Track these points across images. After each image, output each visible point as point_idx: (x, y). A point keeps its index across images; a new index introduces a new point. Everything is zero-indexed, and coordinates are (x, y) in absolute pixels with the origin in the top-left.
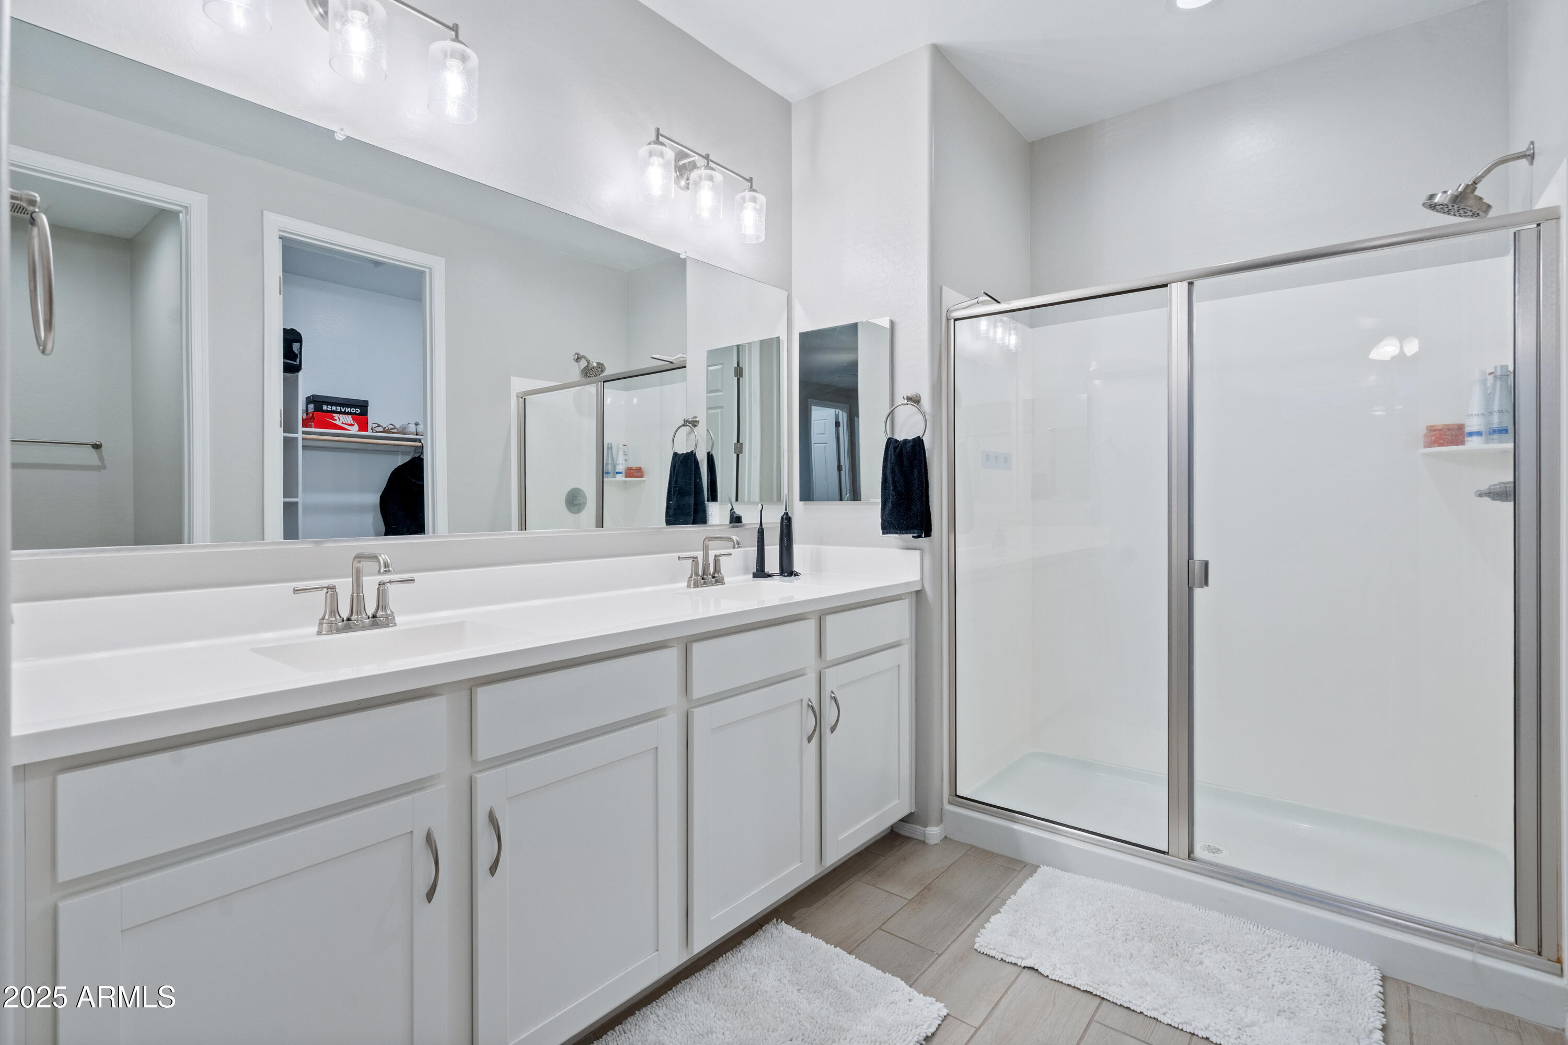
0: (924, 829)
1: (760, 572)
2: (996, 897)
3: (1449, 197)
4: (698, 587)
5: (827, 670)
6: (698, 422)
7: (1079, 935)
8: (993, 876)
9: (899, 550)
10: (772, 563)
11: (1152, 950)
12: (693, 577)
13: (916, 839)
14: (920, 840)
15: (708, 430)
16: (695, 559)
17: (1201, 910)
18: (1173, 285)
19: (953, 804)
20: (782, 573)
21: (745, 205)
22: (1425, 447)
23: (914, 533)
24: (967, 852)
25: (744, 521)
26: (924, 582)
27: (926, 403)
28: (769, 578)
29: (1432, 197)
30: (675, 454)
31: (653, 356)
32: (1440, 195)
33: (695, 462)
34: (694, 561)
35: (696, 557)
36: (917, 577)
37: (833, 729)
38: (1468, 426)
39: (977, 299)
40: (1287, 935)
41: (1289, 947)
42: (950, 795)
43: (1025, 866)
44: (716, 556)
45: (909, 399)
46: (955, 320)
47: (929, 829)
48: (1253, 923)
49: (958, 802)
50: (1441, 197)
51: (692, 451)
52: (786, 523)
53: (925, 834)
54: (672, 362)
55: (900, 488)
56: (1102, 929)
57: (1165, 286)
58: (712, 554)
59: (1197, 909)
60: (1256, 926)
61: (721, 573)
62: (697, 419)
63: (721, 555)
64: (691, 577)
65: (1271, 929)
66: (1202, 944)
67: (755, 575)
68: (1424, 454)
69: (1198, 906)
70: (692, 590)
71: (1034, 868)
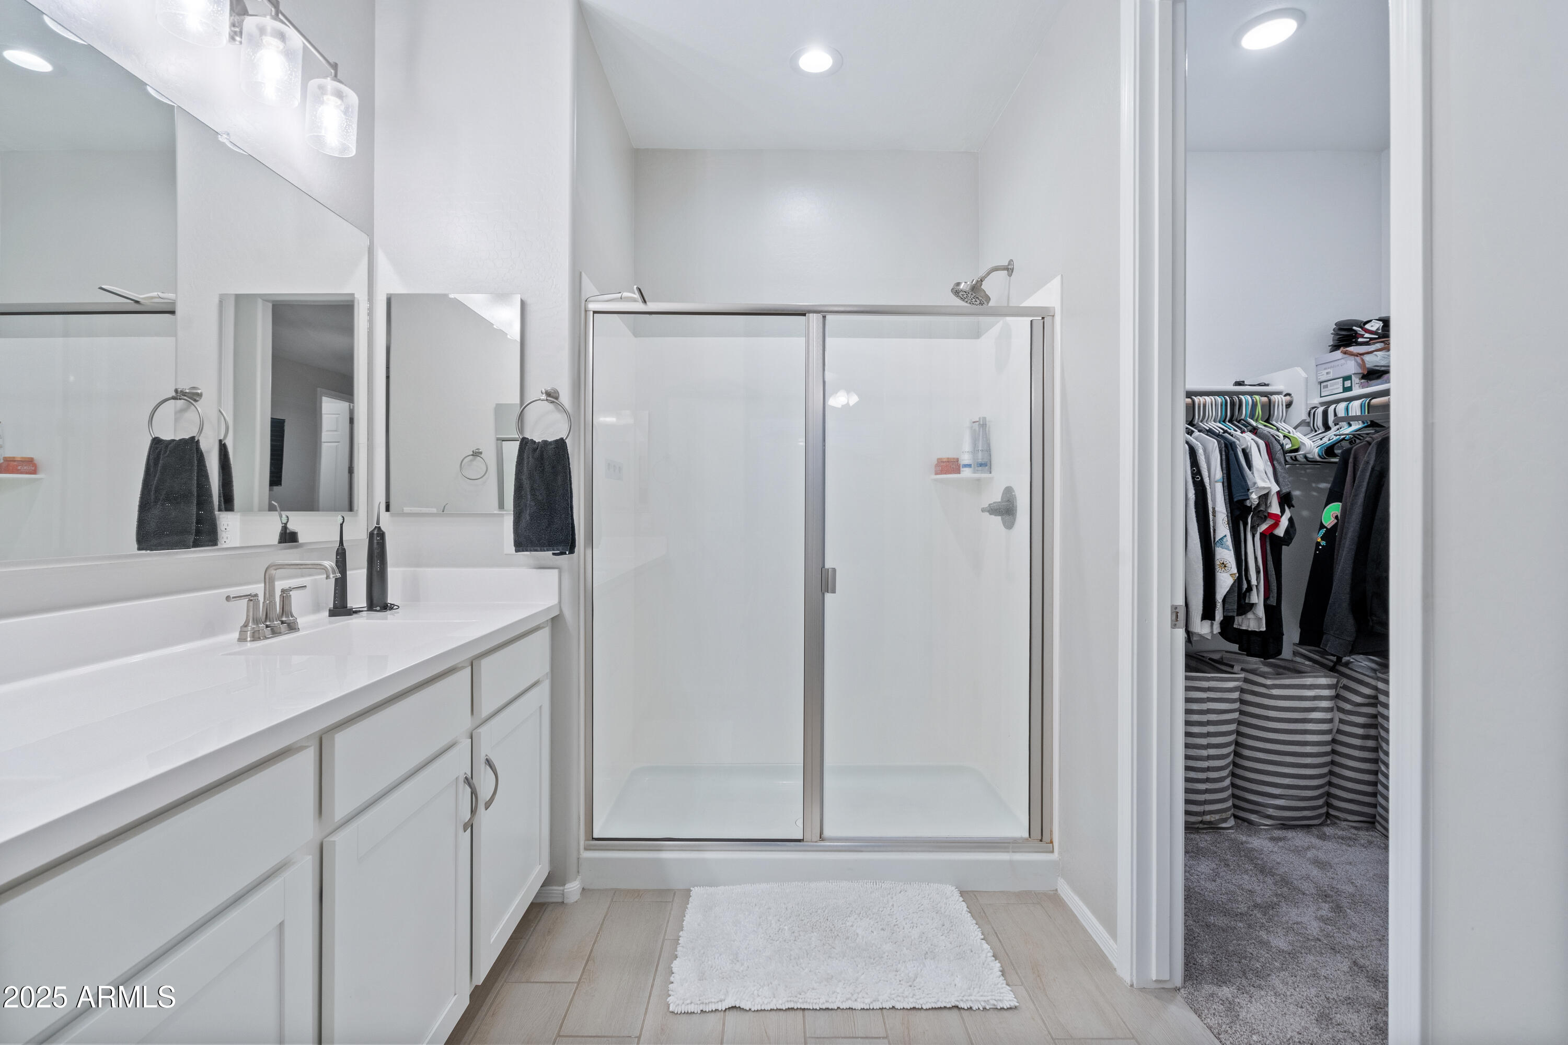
0: (561, 888)
1: (340, 608)
2: (663, 941)
3: (969, 286)
4: (259, 639)
5: (479, 730)
6: (200, 395)
7: (757, 951)
8: (651, 917)
9: (531, 570)
10: (357, 596)
11: (818, 940)
12: (250, 624)
13: (552, 903)
14: (557, 903)
15: (220, 411)
16: (252, 598)
17: (833, 884)
18: (811, 315)
19: (590, 850)
20: (371, 606)
21: (325, 98)
22: (936, 474)
23: (553, 550)
24: (612, 900)
25: (301, 539)
26: (563, 606)
27: (565, 398)
28: (355, 615)
29: (958, 284)
30: (156, 442)
31: (103, 287)
32: (963, 283)
33: (197, 452)
34: (251, 600)
35: (256, 595)
36: (555, 601)
37: (488, 805)
38: (963, 460)
39: (620, 295)
40: (896, 883)
41: (900, 893)
42: (587, 840)
43: (675, 894)
44: (283, 591)
45: (548, 394)
46: (595, 312)
47: (569, 887)
48: (872, 881)
49: (595, 845)
50: (964, 286)
51: (193, 438)
52: (377, 541)
53: (563, 894)
54: (137, 302)
55: (540, 498)
56: (772, 936)
57: (804, 315)
58: (279, 585)
59: (831, 884)
60: (875, 884)
61: (292, 616)
62: (199, 391)
63: (291, 589)
64: (246, 625)
65: (885, 882)
66: (849, 916)
67: (333, 613)
68: (936, 480)
69: (831, 881)
70: (249, 645)
71: (687, 894)
